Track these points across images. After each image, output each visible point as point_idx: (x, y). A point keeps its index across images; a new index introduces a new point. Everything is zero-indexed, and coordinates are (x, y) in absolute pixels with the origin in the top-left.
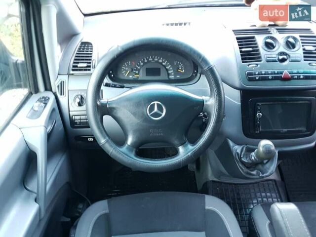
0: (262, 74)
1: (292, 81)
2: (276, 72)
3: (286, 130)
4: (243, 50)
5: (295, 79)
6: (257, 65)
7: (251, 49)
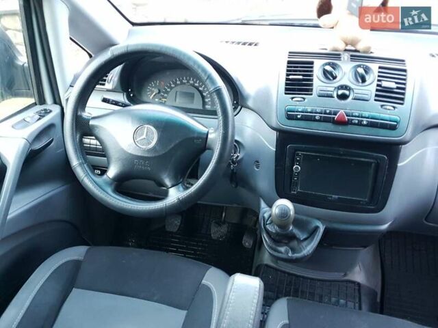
0: (308, 112)
1: (350, 126)
2: (328, 111)
3: (337, 197)
4: (291, 77)
5: (355, 124)
6: (304, 99)
7: (301, 77)
